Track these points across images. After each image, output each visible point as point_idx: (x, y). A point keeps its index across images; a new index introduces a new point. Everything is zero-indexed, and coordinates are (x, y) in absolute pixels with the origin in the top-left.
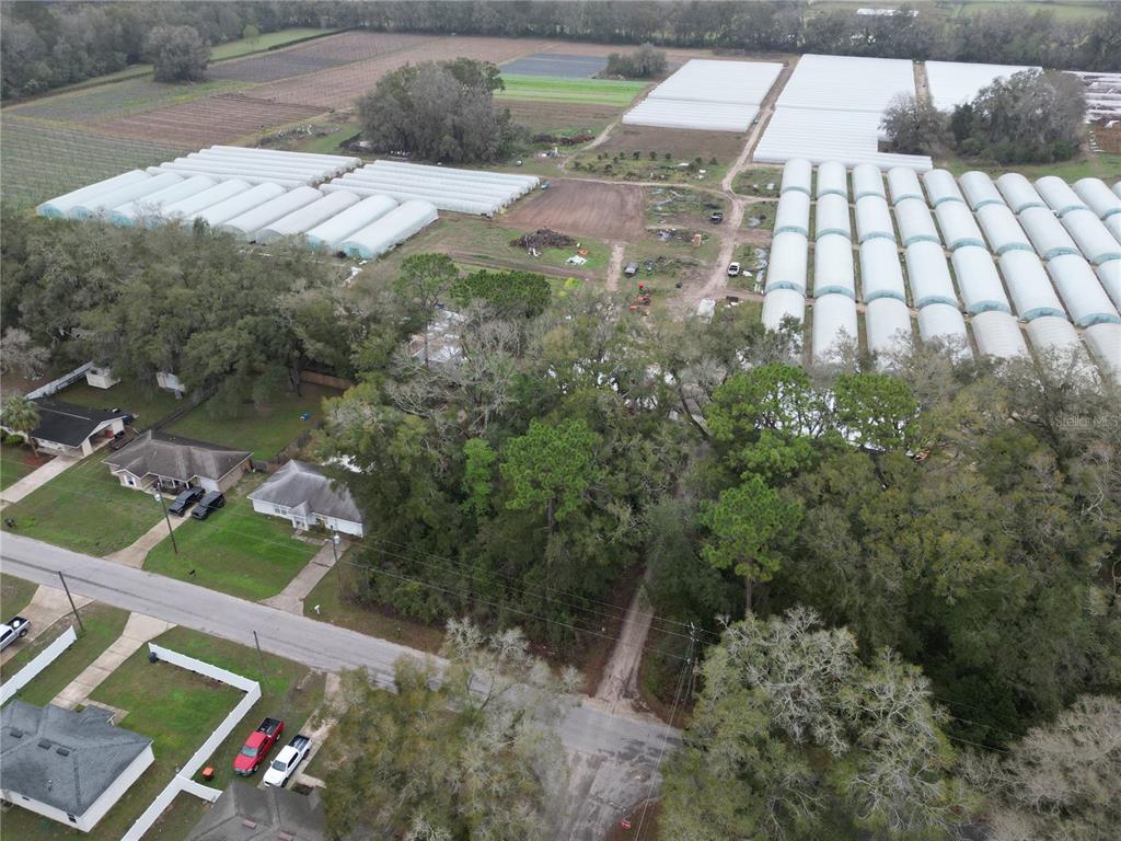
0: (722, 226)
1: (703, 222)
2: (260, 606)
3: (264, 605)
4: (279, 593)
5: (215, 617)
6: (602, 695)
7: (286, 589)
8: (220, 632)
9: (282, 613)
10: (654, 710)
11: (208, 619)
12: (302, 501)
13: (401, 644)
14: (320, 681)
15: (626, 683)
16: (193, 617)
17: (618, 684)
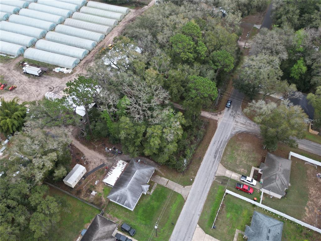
3: (187, 198)
4: (181, 195)
5: (193, 212)
6: (217, 119)
7: (179, 193)
8: (200, 209)
9: (191, 192)
10: (220, 111)
11: (194, 215)
12: (141, 187)
13: (203, 159)
14: (218, 178)
15: (213, 115)
16: (193, 220)
17: (213, 116)
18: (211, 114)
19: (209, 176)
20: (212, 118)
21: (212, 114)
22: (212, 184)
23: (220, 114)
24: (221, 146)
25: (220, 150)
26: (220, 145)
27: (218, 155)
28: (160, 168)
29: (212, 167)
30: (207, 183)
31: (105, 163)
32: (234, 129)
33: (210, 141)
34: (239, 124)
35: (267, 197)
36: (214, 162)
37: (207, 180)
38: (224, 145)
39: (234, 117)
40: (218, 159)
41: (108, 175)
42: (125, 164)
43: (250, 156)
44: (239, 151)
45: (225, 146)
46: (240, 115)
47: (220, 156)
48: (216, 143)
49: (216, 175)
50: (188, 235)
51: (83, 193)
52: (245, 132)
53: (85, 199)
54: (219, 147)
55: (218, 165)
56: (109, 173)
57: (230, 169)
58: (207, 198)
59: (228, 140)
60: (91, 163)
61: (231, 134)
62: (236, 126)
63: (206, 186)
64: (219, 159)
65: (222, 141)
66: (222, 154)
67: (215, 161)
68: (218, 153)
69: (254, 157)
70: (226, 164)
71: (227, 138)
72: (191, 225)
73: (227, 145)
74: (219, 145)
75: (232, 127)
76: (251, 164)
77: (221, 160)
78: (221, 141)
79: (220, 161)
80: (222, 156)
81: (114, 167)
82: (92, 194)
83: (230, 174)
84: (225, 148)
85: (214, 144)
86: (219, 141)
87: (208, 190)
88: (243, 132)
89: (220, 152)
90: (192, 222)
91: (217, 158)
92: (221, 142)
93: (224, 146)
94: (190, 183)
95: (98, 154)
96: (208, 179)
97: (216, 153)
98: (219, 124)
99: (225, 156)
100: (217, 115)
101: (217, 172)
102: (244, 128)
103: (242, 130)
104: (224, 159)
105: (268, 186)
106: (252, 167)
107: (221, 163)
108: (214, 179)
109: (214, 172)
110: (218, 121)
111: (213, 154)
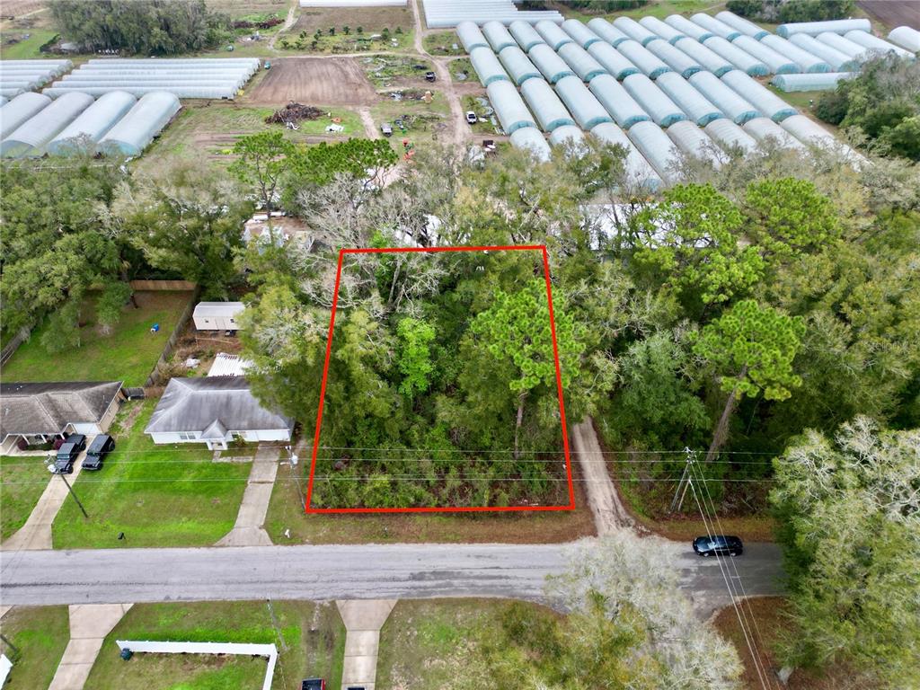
0: (437, 83)
1: (421, 81)
2: (220, 550)
3: (223, 546)
4: (232, 528)
5: (174, 580)
6: (604, 531)
7: (235, 520)
8: (190, 595)
9: (249, 549)
11: (166, 584)
13: (392, 543)
14: (332, 613)
15: (616, 513)
17: (609, 516)
18: (616, 507)
19: (328, 582)
20: (597, 516)
21: (621, 509)
22: (296, 601)
23: (641, 535)
24: (479, 582)
25: (456, 582)
26: (480, 578)
27: (429, 583)
30: (297, 584)
33: (481, 542)
36: (394, 579)
37: (307, 582)
38: (485, 589)
40: (415, 588)
45: (490, 596)
47: (430, 593)
48: (482, 563)
49: (337, 602)
50: (93, 589)
54: (469, 577)
55: (385, 598)
57: (383, 641)
59: (524, 596)
61: (560, 601)
63: (284, 586)
64: (412, 591)
65: (508, 578)
66: (443, 596)
67: (399, 580)
68: (440, 582)
70: (403, 624)
71: (529, 592)
74: (477, 573)
77: (412, 601)
78: (504, 574)
79: (405, 598)
80: (433, 597)
82: (191, 360)
83: (361, 649)
84: (476, 600)
85: (478, 557)
86: (497, 568)
91: (417, 583)
92: (501, 577)
93: (485, 591)
94: (277, 539)
96: (315, 582)
97: (437, 574)
99: (437, 609)
100: (625, 525)
101: (354, 603)
104: (425, 610)
107: (400, 602)
108: (318, 602)
109: (349, 592)
110: (595, 535)
111: (426, 566)
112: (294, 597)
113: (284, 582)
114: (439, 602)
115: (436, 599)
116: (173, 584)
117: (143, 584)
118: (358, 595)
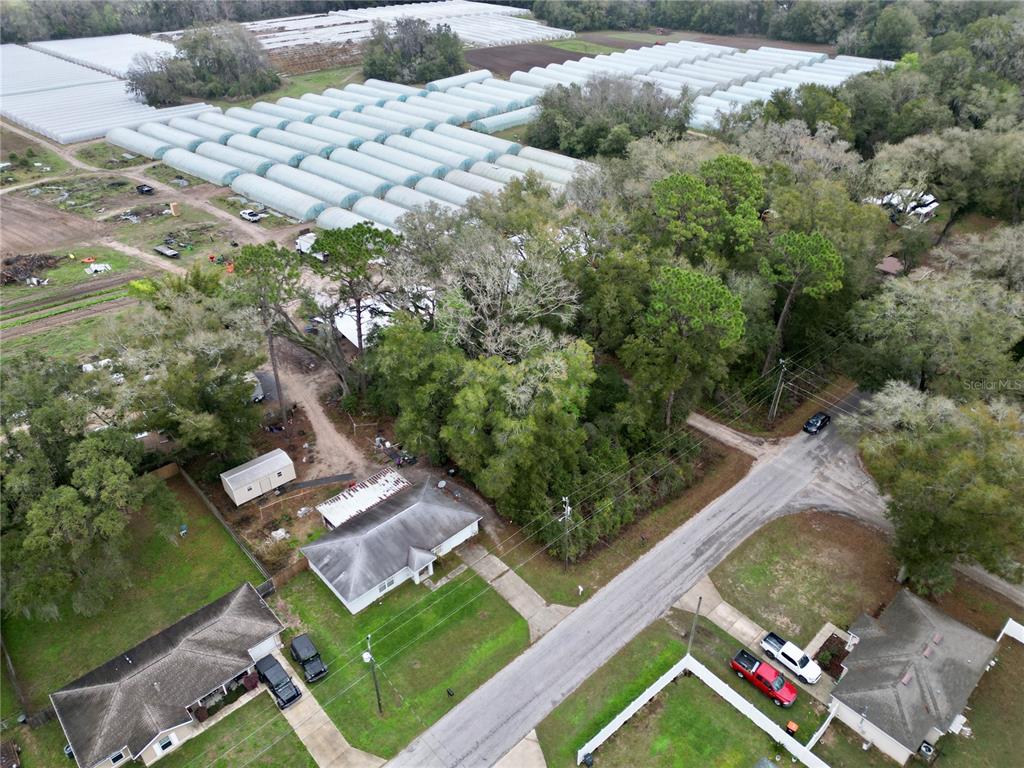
2: (541, 642)
3: (539, 638)
4: (526, 621)
5: (539, 687)
6: (756, 454)
7: (522, 614)
8: (569, 686)
9: (563, 625)
10: (779, 437)
11: (538, 695)
12: (409, 552)
13: (652, 546)
14: (681, 615)
15: (747, 440)
16: (527, 710)
17: (747, 444)
18: (743, 437)
19: (650, 599)
20: (741, 448)
21: (747, 436)
22: (648, 628)
23: (775, 443)
24: (737, 529)
25: (724, 539)
26: (733, 526)
27: (710, 552)
28: (499, 530)
29: (675, 577)
30: (632, 618)
31: (356, 475)
32: (806, 494)
33: (704, 507)
34: (829, 486)
35: (850, 740)
36: (687, 566)
37: (637, 611)
38: (745, 529)
39: (821, 463)
40: (706, 561)
41: (341, 497)
42: (401, 485)
43: (834, 588)
44: (796, 563)
45: (752, 532)
46: (844, 463)
47: (719, 556)
48: (722, 517)
49: (674, 606)
50: (481, 751)
51: (254, 526)
52: (844, 513)
53: (249, 542)
54: (727, 531)
55: (699, 580)
56: (345, 494)
57: (735, 603)
58: (610, 661)
59: (769, 518)
60: (320, 462)
61: (788, 506)
62: (817, 488)
63: (625, 625)
64: (708, 563)
65: (746, 515)
66: (728, 553)
67: (691, 564)
68: (715, 546)
69: (846, 597)
70: (730, 586)
71: (768, 514)
72: (512, 722)
73: (759, 534)
74: (727, 525)
75: (799, 489)
76: (825, 611)
77: (716, 569)
78: (742, 515)
79: (710, 571)
80: (724, 557)
81: (368, 484)
82: (274, 533)
83: (729, 619)
84: (748, 540)
85: (714, 516)
86: (733, 514)
87: (627, 638)
88: (837, 512)
89: (723, 544)
90: (520, 717)
91: (703, 558)
92: (742, 518)
93: (745, 532)
94: (575, 600)
95: (353, 447)
96: (641, 607)
97: (708, 542)
98: (756, 469)
99: (735, 562)
100: (760, 444)
101: (685, 598)
102: (845, 501)
103: (834, 505)
104: (730, 568)
105: (857, 695)
106: (825, 623)
107: (711, 575)
108: (662, 616)
109: (673, 594)
110: (756, 459)
111: (693, 544)
112: (643, 626)
113: (621, 623)
114: (730, 558)
115: (727, 557)
116: (543, 691)
117: (518, 711)
118: (680, 592)
